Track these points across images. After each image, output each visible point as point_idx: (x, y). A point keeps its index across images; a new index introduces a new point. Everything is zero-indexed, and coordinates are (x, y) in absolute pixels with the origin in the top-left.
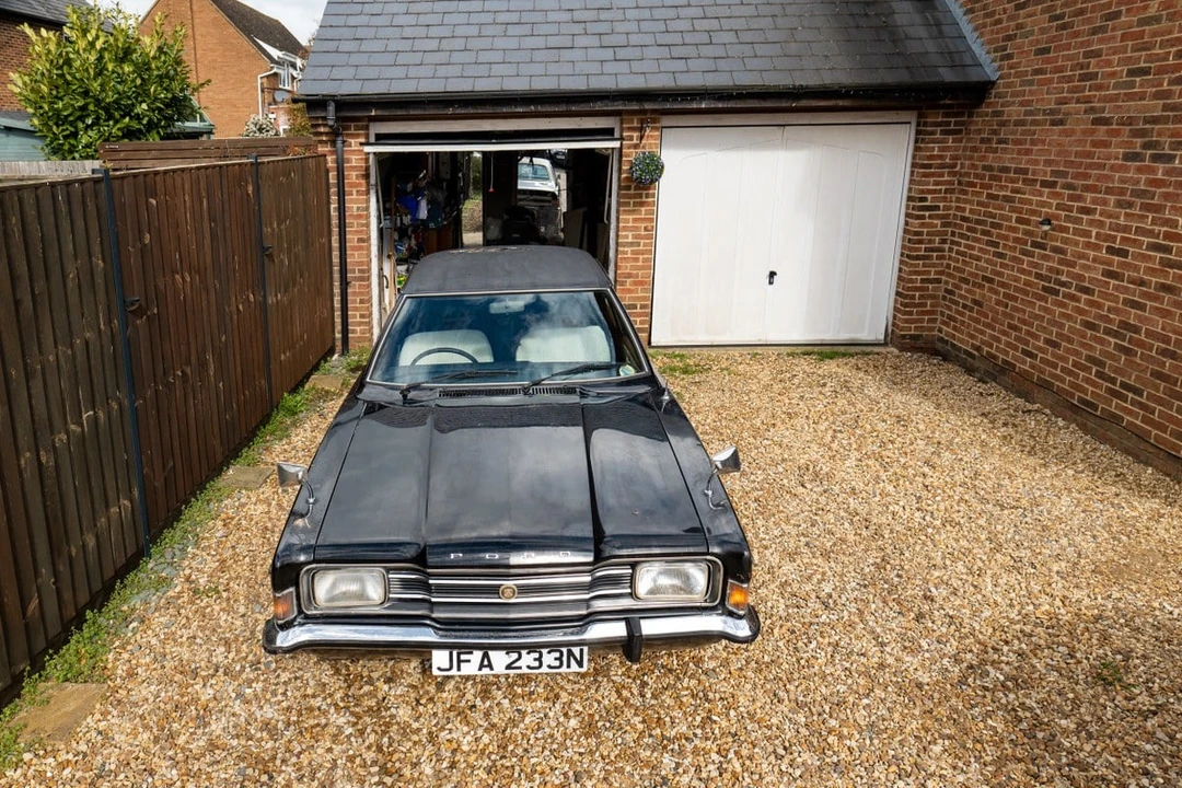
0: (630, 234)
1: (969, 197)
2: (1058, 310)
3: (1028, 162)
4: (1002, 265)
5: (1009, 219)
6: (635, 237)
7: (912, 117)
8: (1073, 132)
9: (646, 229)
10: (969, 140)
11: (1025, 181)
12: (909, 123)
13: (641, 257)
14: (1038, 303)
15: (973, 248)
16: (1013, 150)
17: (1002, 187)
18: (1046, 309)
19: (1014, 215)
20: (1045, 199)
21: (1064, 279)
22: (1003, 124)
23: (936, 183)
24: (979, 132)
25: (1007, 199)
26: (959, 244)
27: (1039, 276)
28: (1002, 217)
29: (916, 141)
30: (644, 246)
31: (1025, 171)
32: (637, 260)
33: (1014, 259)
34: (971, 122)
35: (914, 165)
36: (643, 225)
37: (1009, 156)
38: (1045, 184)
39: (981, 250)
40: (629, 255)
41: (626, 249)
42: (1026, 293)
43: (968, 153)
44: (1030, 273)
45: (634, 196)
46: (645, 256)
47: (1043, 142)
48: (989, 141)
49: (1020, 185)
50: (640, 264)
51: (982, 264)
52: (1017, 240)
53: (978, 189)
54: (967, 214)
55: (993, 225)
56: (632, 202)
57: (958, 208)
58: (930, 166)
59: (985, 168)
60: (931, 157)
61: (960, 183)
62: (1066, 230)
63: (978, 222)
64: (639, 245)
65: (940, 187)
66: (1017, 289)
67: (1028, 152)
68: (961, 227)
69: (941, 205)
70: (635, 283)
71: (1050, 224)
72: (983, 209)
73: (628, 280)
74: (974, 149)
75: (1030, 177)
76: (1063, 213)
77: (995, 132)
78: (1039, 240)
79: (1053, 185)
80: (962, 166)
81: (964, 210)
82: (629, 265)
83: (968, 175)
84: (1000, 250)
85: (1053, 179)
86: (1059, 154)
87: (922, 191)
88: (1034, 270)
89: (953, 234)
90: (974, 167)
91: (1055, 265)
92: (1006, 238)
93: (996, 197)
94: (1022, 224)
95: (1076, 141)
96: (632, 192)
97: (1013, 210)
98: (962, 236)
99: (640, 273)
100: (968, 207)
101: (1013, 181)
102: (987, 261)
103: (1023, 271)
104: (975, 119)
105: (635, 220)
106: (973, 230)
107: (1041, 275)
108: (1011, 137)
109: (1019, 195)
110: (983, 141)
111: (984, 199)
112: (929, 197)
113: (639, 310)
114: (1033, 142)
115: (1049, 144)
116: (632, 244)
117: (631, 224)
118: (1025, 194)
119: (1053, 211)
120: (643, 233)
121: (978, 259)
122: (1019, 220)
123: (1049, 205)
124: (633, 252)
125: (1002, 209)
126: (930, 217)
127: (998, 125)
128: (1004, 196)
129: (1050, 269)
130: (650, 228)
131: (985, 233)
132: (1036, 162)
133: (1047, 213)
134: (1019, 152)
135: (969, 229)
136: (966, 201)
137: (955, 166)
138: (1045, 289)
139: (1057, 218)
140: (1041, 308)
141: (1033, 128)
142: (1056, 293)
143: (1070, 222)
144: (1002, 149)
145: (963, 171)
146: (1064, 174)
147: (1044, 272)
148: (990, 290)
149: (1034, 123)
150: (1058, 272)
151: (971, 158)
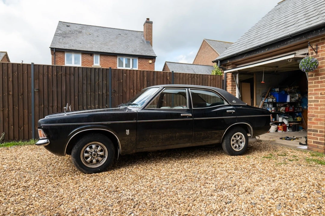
0: (313, 97)
6: (316, 98)
9: (321, 94)
13: (319, 107)
30: (321, 102)
32: (317, 109)
36: (320, 92)
40: (313, 106)
41: (312, 104)
45: (315, 79)
46: (321, 107)
50: (319, 110)
56: (314, 82)
64: (318, 101)
70: (317, 120)
73: (313, 118)
82: (313, 111)
96: (314, 77)
99: (319, 115)
105: (315, 90)
113: (319, 133)
116: (314, 101)
117: (313, 92)
120: (320, 96)
124: (315, 105)
130: (323, 93)
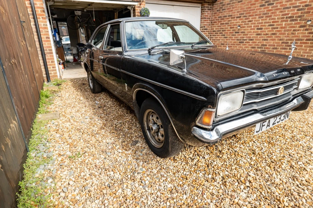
1: (215, 25)
2: (244, 46)
3: (232, 13)
4: (226, 40)
5: (228, 28)
7: (200, 5)
8: (245, 3)
10: (214, 11)
11: (231, 18)
12: (199, 7)
14: (238, 46)
15: (217, 38)
16: (227, 11)
17: (225, 21)
18: (240, 47)
19: (229, 27)
20: (238, 21)
21: (245, 39)
22: (224, 5)
23: (207, 23)
24: (216, 9)
25: (226, 23)
26: (213, 38)
27: (237, 40)
28: (225, 28)
29: (202, 12)
31: (232, 16)
33: (230, 37)
34: (213, 7)
35: (201, 18)
37: (226, 13)
38: (237, 17)
39: (219, 38)
42: (234, 45)
43: (213, 15)
44: (235, 40)
47: (236, 7)
48: (220, 10)
49: (230, 19)
51: (221, 41)
52: (230, 33)
53: (217, 23)
54: (215, 30)
55: (223, 31)
57: (211, 29)
58: (205, 18)
59: (219, 17)
60: (206, 16)
61: (211, 23)
62: (245, 27)
63: (218, 31)
65: (207, 24)
66: (231, 44)
67: (232, 11)
68: (213, 33)
69: (208, 28)
71: (240, 26)
72: (219, 28)
74: (215, 13)
75: (233, 16)
76: (244, 23)
77: (221, 8)
78: (237, 31)
79: (240, 17)
80: (212, 18)
81: (213, 29)
83: (214, 20)
84: (226, 36)
85: (240, 16)
86: (241, 9)
87: (204, 25)
88: (236, 39)
89: (211, 36)
90: (216, 18)
91: (242, 36)
92: (227, 33)
93: (223, 24)
94: (232, 28)
95: (246, 5)
97: (228, 26)
98: (213, 36)
100: (215, 28)
101: (228, 19)
102: (222, 40)
103: (233, 40)
104: (214, 6)
106: (217, 33)
107: (238, 39)
108: (226, 8)
109: (230, 22)
110: (217, 11)
111: (220, 25)
112: (206, 26)
114: (233, 8)
115: (238, 8)
118: (232, 21)
119: (241, 23)
121: (219, 40)
122: (231, 28)
123: (239, 22)
125: (225, 26)
126: (206, 31)
127: (222, 6)
128: (225, 23)
129: (241, 37)
131: (220, 33)
132: (235, 13)
133: (239, 24)
134: (229, 11)
135: (215, 33)
136: (214, 27)
137: (210, 18)
138: (239, 42)
139: (242, 25)
140: (239, 47)
141: (233, 4)
142: (243, 42)
143: (246, 25)
144: (224, 12)
145: (212, 19)
146: (243, 14)
147: (239, 38)
148: (223, 46)
149: (233, 3)
150: (243, 37)
151: (215, 16)
